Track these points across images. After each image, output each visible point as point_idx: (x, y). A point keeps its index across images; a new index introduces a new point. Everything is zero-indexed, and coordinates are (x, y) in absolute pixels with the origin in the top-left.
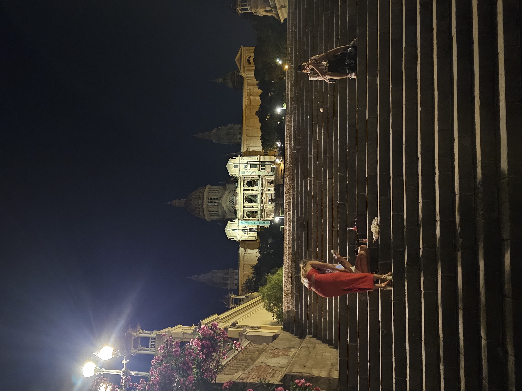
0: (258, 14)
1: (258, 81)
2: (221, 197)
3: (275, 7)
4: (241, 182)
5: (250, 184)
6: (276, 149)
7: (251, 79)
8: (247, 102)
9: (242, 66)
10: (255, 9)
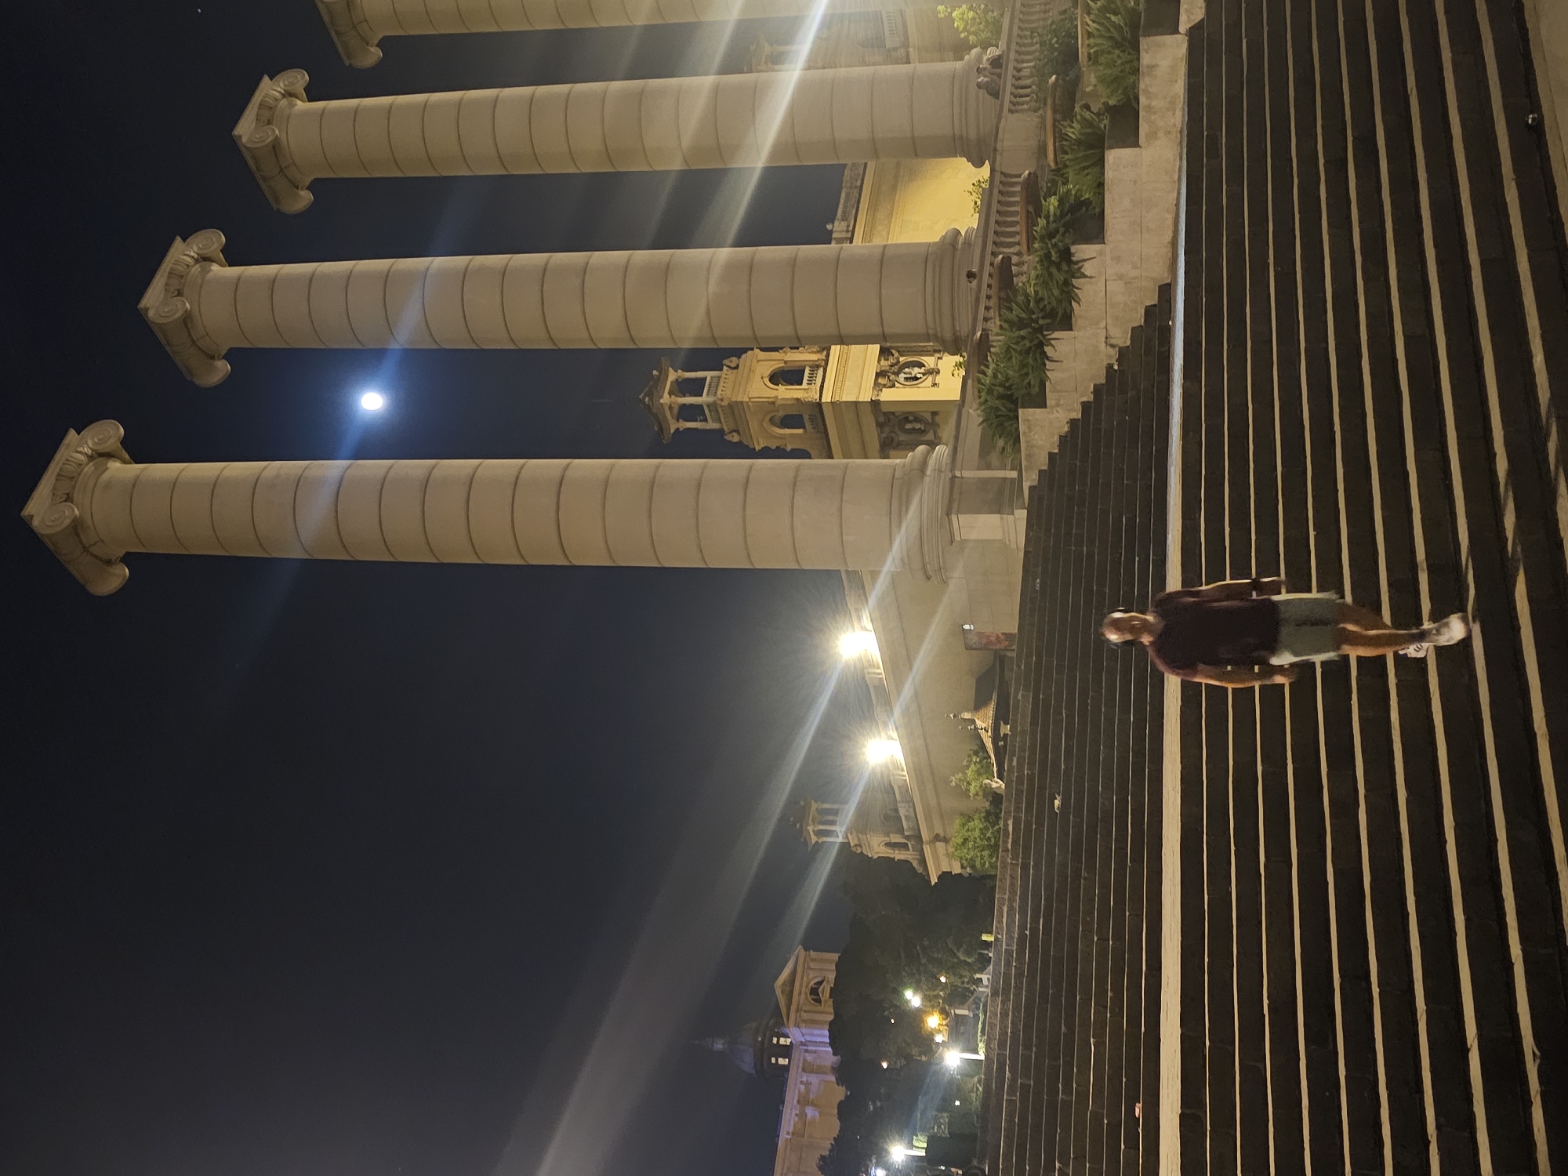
0: (864, 852)
1: (839, 1057)
3: (917, 838)
7: (815, 1052)
8: (794, 1125)
9: (793, 1008)
10: (858, 837)
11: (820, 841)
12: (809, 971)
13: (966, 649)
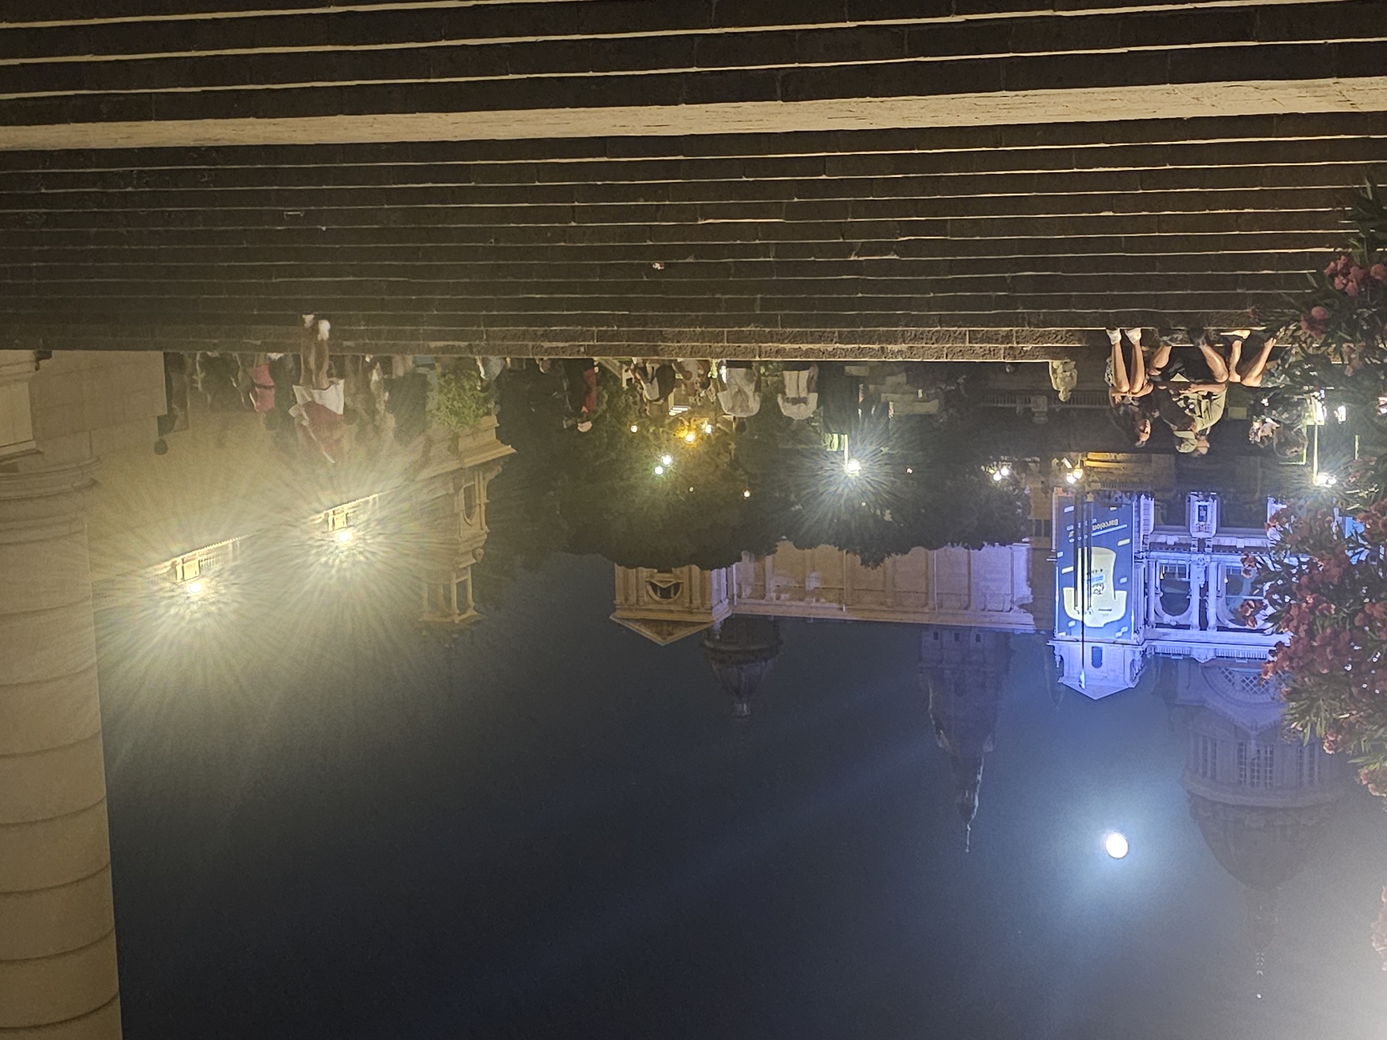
0: (483, 542)
2: (1236, 727)
3: (456, 474)
4: (1167, 637)
5: (1175, 600)
6: (1022, 486)
7: (739, 585)
8: (830, 602)
9: (688, 618)
10: (462, 554)
11: (473, 604)
12: (641, 603)
13: (187, 428)
